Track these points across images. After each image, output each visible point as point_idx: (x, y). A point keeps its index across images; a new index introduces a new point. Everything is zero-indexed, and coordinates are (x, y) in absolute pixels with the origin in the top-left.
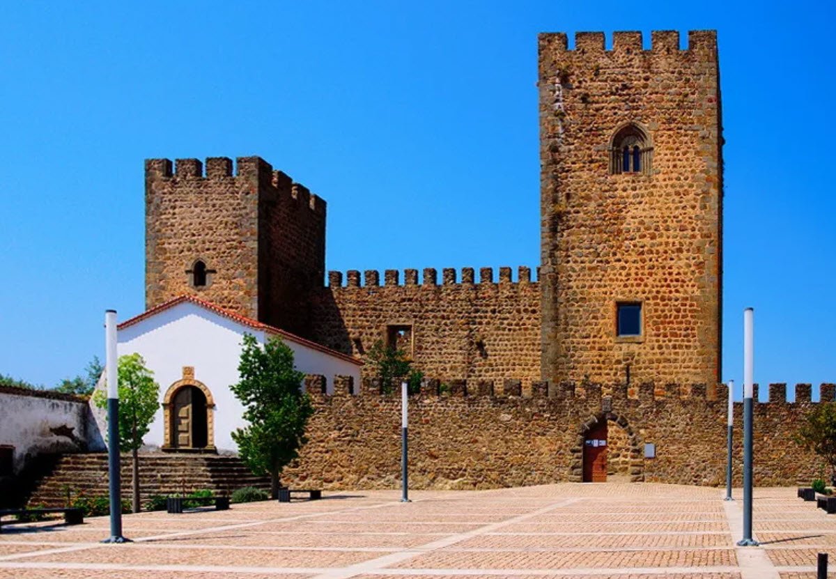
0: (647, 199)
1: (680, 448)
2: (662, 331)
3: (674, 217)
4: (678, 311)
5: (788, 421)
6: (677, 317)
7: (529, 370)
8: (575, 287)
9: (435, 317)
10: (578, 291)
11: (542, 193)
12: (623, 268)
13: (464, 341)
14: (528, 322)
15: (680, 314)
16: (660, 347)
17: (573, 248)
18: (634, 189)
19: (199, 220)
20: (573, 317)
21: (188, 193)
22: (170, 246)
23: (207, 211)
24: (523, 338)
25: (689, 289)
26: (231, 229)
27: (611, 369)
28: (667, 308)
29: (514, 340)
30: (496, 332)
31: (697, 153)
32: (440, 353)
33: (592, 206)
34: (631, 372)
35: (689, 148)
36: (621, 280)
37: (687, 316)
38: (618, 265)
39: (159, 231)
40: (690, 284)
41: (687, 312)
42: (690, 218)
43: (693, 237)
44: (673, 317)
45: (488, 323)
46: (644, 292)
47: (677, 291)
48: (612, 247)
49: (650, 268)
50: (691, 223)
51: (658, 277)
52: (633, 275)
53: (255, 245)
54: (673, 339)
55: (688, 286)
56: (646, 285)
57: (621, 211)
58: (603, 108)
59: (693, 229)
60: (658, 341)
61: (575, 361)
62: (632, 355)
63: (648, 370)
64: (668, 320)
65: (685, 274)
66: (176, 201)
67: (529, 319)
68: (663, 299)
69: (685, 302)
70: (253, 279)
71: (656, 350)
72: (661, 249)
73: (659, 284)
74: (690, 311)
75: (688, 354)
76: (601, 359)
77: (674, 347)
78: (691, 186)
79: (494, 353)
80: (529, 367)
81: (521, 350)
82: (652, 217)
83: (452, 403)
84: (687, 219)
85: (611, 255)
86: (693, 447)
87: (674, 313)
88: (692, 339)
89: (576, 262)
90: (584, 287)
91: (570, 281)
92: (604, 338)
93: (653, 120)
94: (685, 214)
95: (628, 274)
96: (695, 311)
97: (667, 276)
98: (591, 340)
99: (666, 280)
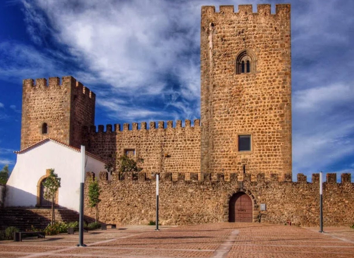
0: (254, 85)
1: (279, 206)
2: (262, 148)
3: (268, 93)
4: (270, 138)
5: (338, 192)
6: (270, 141)
7: (190, 168)
8: (217, 128)
9: (146, 144)
10: (219, 130)
11: (202, 85)
12: (242, 118)
13: (159, 155)
14: (190, 145)
15: (271, 140)
16: (261, 156)
17: (217, 110)
18: (247, 80)
19: (45, 105)
20: (216, 142)
21: (41, 93)
22: (33, 116)
23: (49, 101)
24: (187, 153)
25: (276, 127)
26: (59, 108)
27: (236, 167)
28: (264, 137)
29: (183, 154)
30: (174, 151)
31: (280, 61)
32: (148, 161)
33: (226, 90)
34: (246, 168)
35: (276, 59)
36: (241, 124)
37: (275, 140)
38: (239, 117)
39: (28, 110)
40: (277, 125)
41: (275, 139)
42: (277, 93)
43: (278, 102)
44: (267, 141)
45: (171, 146)
46: (252, 129)
47: (269, 128)
48: (236, 109)
49: (255, 118)
50: (276, 95)
51: (259, 122)
52: (247, 122)
53: (69, 115)
54: (268, 152)
55: (275, 126)
56: (253, 126)
57: (240, 92)
58: (232, 43)
59: (278, 98)
60: (260, 153)
61: (218, 163)
62: (246, 160)
63: (255, 167)
64: (265, 143)
65: (274, 120)
66: (36, 97)
67: (190, 144)
68: (262, 132)
69: (274, 134)
70: (67, 130)
71: (259, 158)
72: (261, 109)
73: (260, 125)
74: (277, 138)
75: (276, 159)
76: (231, 162)
77: (268, 156)
78: (277, 77)
79: (173, 160)
80: (190, 166)
81: (186, 158)
82: (256, 93)
83: (166, 184)
84: (275, 93)
85: (235, 112)
86: (286, 205)
87: (268, 139)
88: (278, 152)
89: (218, 116)
90: (222, 128)
91: (215, 126)
92: (232, 152)
93: (257, 47)
94: (274, 91)
95: (244, 121)
96: (279, 138)
97: (264, 121)
98: (226, 153)
99: (264, 123)
